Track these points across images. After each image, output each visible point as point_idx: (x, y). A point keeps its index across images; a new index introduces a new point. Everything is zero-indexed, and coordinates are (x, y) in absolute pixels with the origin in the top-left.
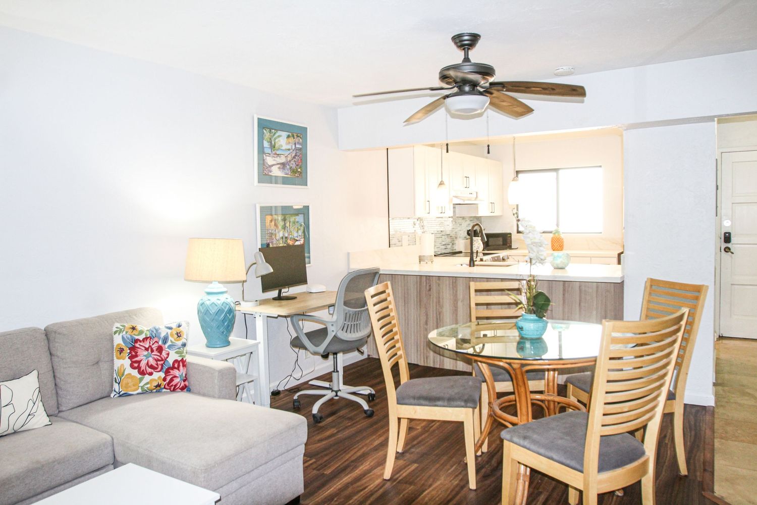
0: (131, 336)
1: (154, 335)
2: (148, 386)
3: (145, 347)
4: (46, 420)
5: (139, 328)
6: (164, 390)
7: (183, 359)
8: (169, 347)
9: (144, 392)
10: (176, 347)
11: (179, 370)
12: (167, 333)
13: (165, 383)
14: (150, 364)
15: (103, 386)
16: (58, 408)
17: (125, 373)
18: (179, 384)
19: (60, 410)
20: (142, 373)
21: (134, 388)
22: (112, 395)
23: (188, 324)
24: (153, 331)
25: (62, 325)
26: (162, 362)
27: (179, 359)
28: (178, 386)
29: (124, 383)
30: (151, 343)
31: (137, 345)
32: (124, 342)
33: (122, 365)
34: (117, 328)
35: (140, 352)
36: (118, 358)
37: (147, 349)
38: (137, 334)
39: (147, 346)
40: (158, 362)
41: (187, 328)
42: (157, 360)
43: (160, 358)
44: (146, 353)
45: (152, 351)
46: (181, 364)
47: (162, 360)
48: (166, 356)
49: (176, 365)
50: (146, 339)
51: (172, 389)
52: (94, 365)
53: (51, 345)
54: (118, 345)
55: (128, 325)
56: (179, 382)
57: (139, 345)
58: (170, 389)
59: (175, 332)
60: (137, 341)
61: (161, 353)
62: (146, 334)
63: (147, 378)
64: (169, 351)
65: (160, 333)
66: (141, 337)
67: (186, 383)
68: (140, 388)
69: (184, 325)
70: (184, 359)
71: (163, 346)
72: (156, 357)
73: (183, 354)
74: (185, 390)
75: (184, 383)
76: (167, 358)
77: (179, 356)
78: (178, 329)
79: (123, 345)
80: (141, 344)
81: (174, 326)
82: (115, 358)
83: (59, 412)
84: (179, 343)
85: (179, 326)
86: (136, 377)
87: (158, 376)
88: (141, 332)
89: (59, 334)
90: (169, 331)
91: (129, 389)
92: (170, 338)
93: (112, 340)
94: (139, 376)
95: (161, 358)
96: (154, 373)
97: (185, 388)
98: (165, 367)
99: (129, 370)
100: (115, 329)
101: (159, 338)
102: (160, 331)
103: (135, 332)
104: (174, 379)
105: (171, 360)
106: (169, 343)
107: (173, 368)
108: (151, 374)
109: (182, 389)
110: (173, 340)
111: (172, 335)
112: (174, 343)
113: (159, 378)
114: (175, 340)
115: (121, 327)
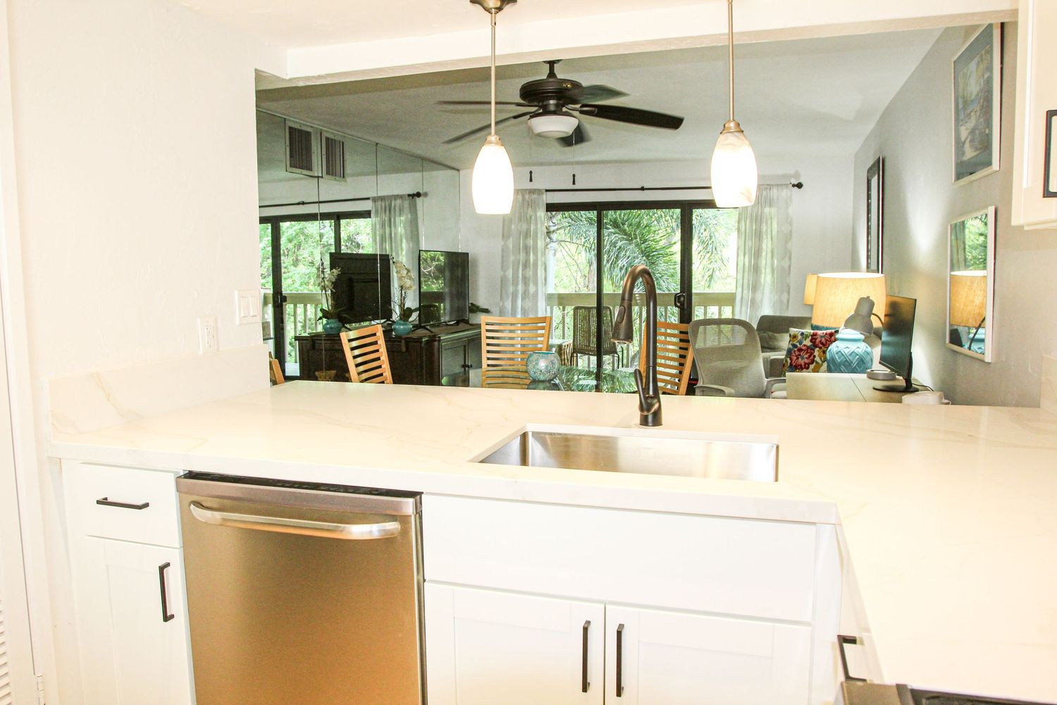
8: (800, 344)
9: (826, 361)
10: (802, 339)
14: (808, 357)
20: (813, 361)
26: (809, 349)
27: (810, 338)
28: (828, 339)
30: (794, 355)
35: (799, 363)
37: (798, 358)
42: (807, 353)
44: (800, 359)
45: (800, 355)
46: (813, 338)
56: (825, 339)
57: (794, 363)
87: (816, 352)
90: (791, 343)
92: (794, 343)
94: (815, 364)
95: (806, 350)
98: (813, 347)
101: (792, 350)
104: (822, 343)
105: (809, 344)
106: (798, 344)
107: (814, 343)
108: (815, 357)
110: (796, 341)
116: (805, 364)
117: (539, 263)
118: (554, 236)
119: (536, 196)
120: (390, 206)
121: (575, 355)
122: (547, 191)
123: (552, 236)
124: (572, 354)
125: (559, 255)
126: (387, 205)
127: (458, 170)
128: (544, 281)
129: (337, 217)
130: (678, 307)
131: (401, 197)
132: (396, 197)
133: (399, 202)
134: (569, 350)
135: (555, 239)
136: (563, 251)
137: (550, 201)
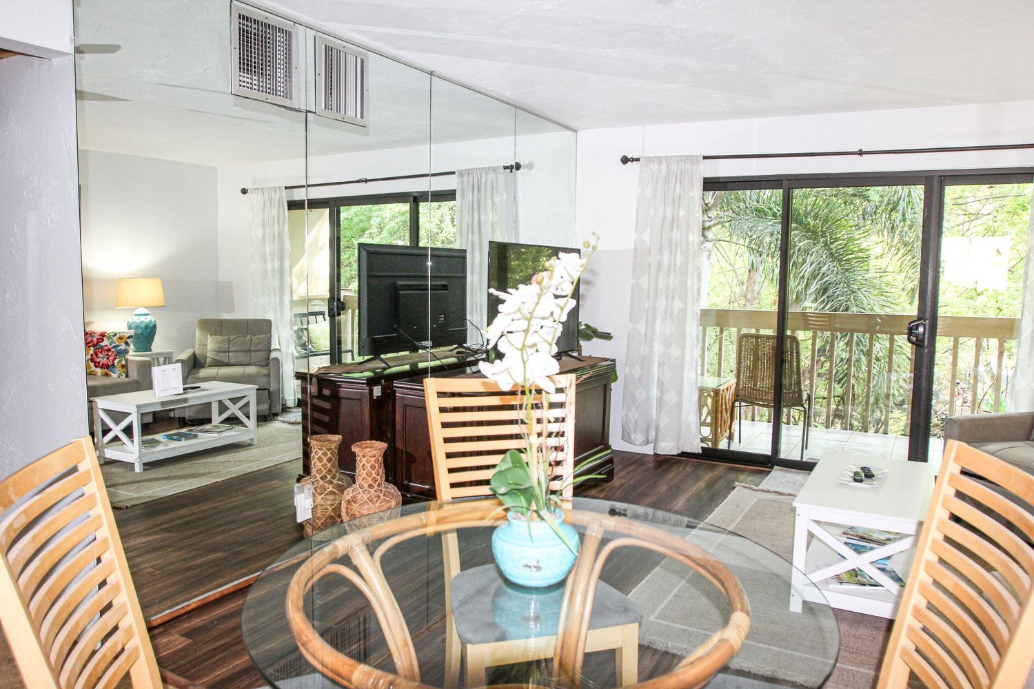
117: (690, 267)
118: (710, 234)
119: (688, 166)
120: (479, 182)
121: (737, 404)
122: (705, 158)
123: (707, 233)
124: (733, 403)
125: (713, 259)
126: (475, 181)
127: (576, 131)
128: (696, 295)
129: (415, 200)
130: (912, 343)
131: (494, 169)
132: (487, 170)
133: (491, 176)
134: (729, 396)
135: (710, 238)
136: (718, 254)
137: (711, 174)
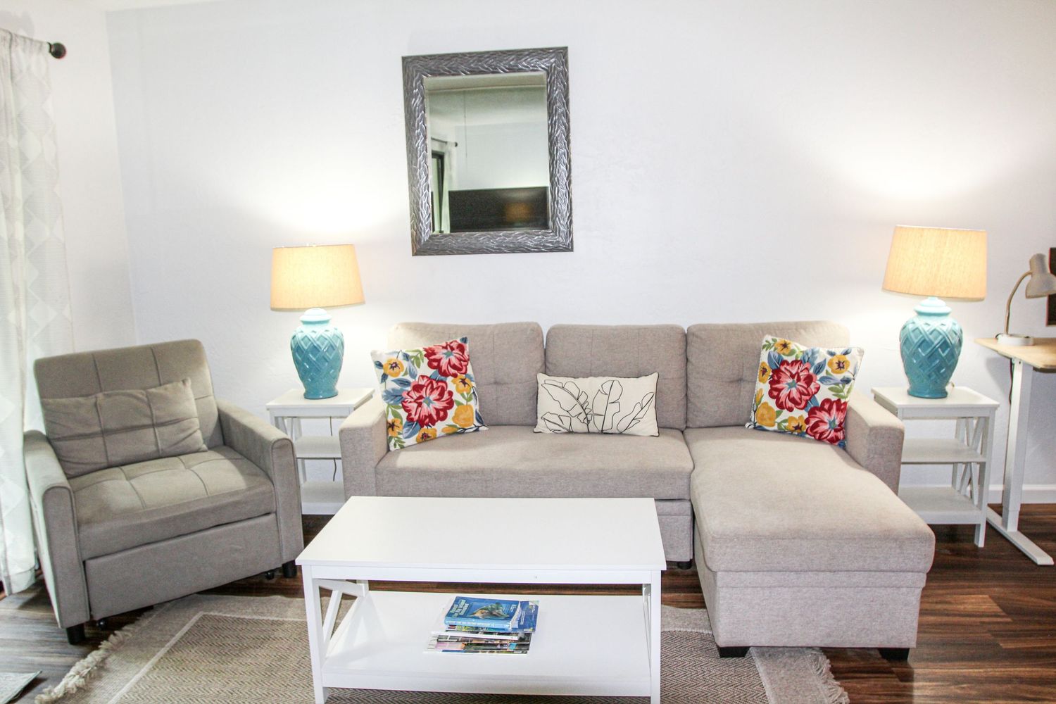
0: (779, 354)
1: (806, 360)
2: (786, 424)
3: (790, 372)
4: (655, 431)
5: (792, 346)
6: (807, 436)
7: (839, 400)
8: (822, 380)
9: (781, 432)
10: (832, 382)
11: (830, 414)
12: (825, 360)
13: (807, 426)
14: (791, 396)
15: (739, 411)
16: (686, 422)
17: (762, 402)
18: (828, 432)
19: (688, 425)
20: (781, 406)
21: (768, 422)
22: (747, 425)
23: (861, 352)
24: (807, 354)
25: (703, 328)
26: (808, 398)
27: (834, 399)
28: (825, 436)
29: (760, 412)
30: (800, 368)
31: (783, 368)
32: (769, 362)
33: (761, 390)
34: (767, 341)
35: (783, 378)
36: (760, 381)
37: (793, 376)
38: (787, 353)
39: (794, 372)
40: (803, 396)
41: (859, 358)
42: (801, 393)
43: (805, 391)
45: (799, 380)
46: (835, 407)
47: (808, 395)
48: (814, 390)
49: (826, 407)
50: (796, 362)
51: (817, 437)
52: (731, 382)
53: (688, 348)
54: (763, 363)
55: (780, 340)
56: (827, 430)
57: (786, 369)
58: (814, 436)
59: (835, 360)
60: (784, 362)
61: (808, 383)
62: (797, 357)
63: (785, 414)
64: (821, 384)
65: (817, 357)
66: (790, 359)
67: (840, 435)
68: (776, 424)
69: (854, 352)
70: (843, 401)
71: (814, 376)
72: (801, 388)
73: (842, 394)
74: (837, 444)
75: (836, 434)
76: (816, 393)
77: (834, 395)
78: (843, 356)
79: (767, 366)
80: (788, 368)
81: (839, 351)
82: (758, 379)
83: (687, 427)
84: (839, 377)
85: (846, 353)
86: (773, 410)
87: (800, 414)
88: (792, 352)
89: (697, 337)
90: (829, 357)
91: (764, 422)
92: (827, 367)
93: (759, 355)
94: (777, 409)
95: (808, 391)
96: (795, 408)
97: (835, 442)
98: (811, 406)
99: (766, 399)
100: (764, 343)
101: (812, 364)
102: (816, 355)
103: (785, 351)
104: (820, 424)
105: (820, 398)
106: (823, 374)
107: (821, 409)
108: (791, 410)
109: (832, 441)
110: (830, 371)
111: (831, 364)
112: (830, 375)
113: (801, 417)
114: (833, 371)
115: (771, 342)
116: (438, 411)
